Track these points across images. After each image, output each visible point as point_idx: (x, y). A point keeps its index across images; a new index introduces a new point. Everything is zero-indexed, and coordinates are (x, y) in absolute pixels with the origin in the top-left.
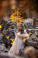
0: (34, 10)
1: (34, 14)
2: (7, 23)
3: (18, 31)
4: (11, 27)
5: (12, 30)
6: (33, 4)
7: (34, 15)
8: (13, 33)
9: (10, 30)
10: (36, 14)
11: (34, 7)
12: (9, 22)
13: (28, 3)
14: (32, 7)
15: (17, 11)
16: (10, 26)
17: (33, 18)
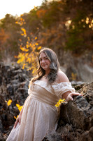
0: (67, 48)
1: (67, 57)
2: (9, 70)
3: (37, 77)
4: (17, 79)
5: (19, 84)
6: (64, 37)
7: (68, 60)
8: (22, 91)
9: (15, 85)
10: (72, 57)
11: (66, 42)
12: (14, 68)
13: (55, 35)
14: (64, 44)
15: (31, 41)
16: (16, 77)
17: (65, 65)
